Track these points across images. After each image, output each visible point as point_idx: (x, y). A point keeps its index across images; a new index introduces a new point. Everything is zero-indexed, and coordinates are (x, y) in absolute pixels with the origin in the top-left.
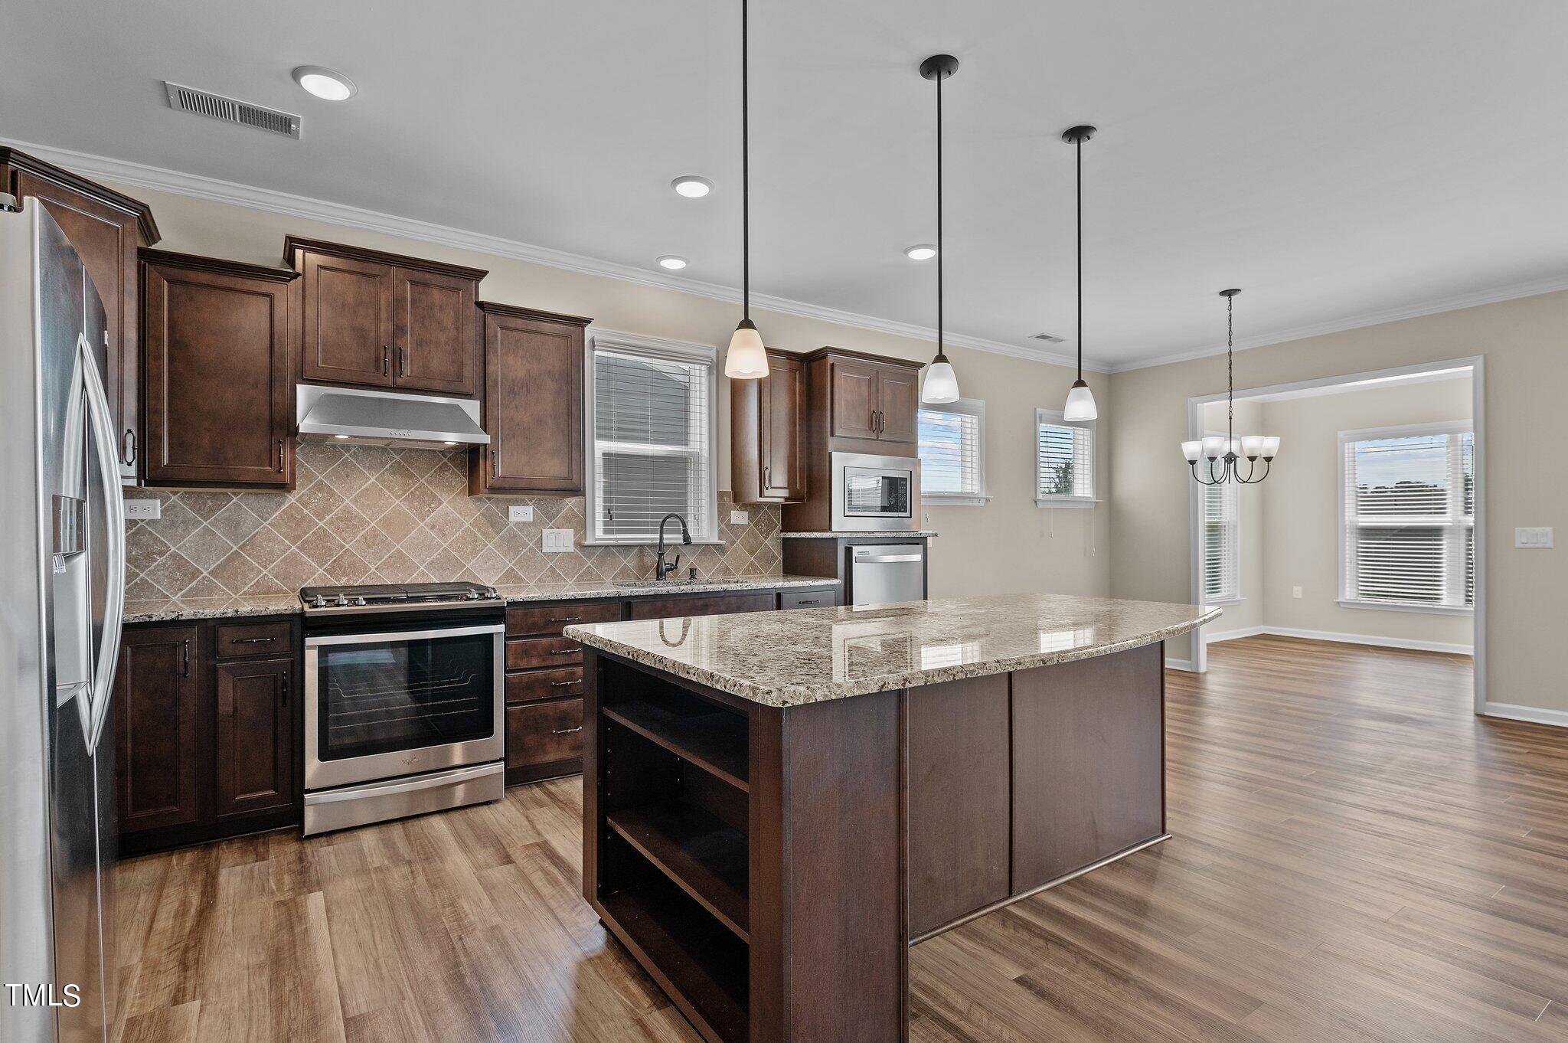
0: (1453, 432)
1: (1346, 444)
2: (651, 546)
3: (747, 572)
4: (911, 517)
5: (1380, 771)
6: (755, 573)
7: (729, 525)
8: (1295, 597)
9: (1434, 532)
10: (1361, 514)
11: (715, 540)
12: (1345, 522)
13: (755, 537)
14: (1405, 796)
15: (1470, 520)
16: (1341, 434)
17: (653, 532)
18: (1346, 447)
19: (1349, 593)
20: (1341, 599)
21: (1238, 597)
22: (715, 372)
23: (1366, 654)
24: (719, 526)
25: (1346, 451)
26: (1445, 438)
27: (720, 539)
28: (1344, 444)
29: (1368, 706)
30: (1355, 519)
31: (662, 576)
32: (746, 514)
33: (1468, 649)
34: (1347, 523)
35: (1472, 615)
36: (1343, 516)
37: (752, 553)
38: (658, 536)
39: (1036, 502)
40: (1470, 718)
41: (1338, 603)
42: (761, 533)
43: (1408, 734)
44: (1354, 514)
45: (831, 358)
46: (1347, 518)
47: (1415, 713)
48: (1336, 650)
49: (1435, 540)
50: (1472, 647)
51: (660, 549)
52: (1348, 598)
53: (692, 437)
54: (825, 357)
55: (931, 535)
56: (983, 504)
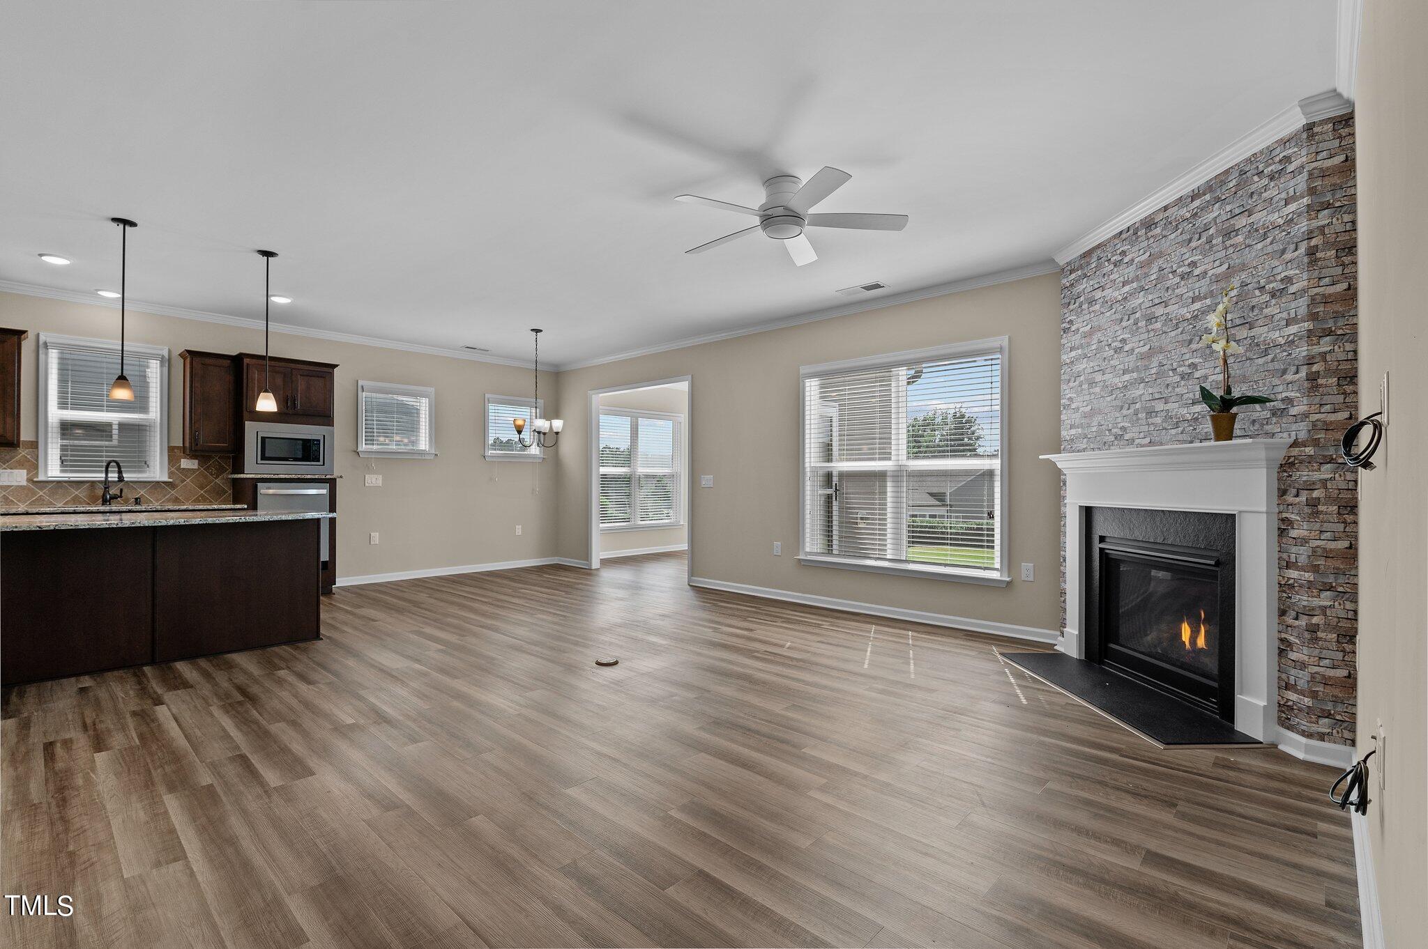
2: (99, 482)
3: (195, 501)
4: (324, 465)
6: (205, 501)
7: (179, 469)
11: (165, 478)
13: (205, 477)
17: (101, 472)
22: (167, 365)
24: (169, 469)
27: (169, 478)
31: (106, 502)
32: (196, 462)
37: (202, 488)
38: (104, 475)
39: (484, 457)
42: (212, 475)
45: (246, 361)
51: (106, 484)
53: (151, 409)
54: (242, 359)
55: (341, 477)
56: (432, 458)
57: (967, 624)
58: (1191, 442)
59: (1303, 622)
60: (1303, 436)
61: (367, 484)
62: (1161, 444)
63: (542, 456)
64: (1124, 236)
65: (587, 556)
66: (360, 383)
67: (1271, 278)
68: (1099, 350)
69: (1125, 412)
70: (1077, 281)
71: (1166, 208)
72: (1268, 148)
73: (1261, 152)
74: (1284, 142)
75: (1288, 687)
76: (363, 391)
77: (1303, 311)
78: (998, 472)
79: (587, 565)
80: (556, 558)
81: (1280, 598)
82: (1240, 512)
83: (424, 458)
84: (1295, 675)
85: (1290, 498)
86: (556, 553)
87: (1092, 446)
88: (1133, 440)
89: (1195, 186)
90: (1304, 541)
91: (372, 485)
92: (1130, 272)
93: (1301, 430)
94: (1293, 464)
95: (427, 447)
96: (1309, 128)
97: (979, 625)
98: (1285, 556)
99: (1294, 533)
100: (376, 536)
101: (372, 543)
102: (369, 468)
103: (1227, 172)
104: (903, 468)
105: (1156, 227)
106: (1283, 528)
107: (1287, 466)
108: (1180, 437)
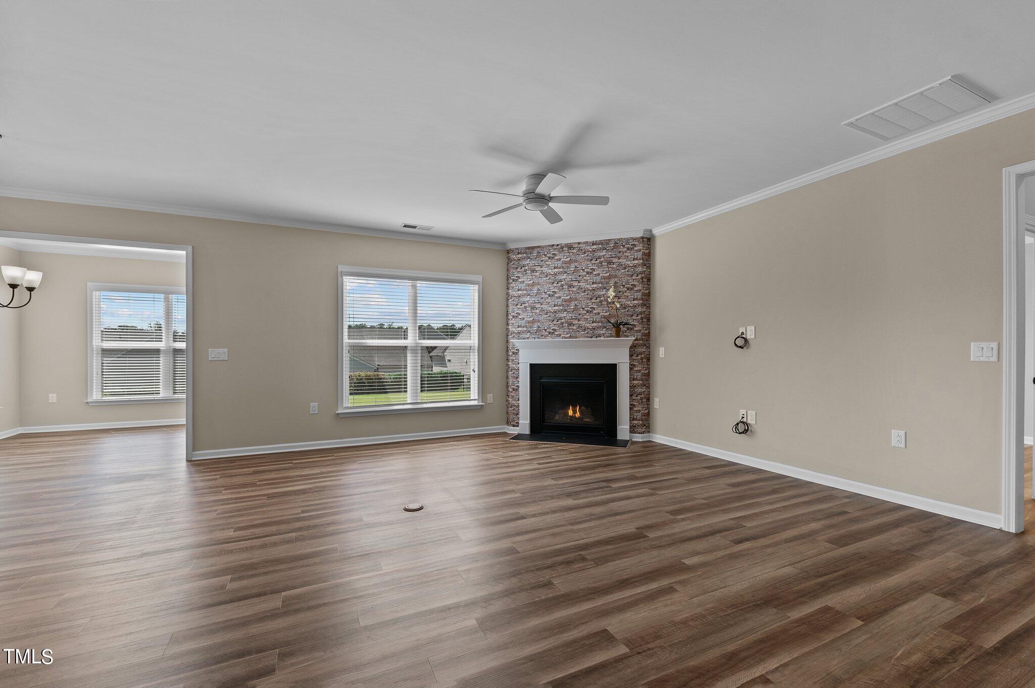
0: (168, 293)
1: (94, 292)
5: (134, 522)
8: (51, 402)
9: (157, 352)
10: (106, 340)
12: (93, 345)
14: (155, 536)
16: (90, 285)
18: (94, 294)
19: (96, 396)
20: (89, 400)
23: (109, 435)
25: (94, 297)
26: (159, 296)
28: (92, 292)
29: (117, 474)
30: (100, 344)
33: (181, 421)
34: (94, 347)
36: (92, 341)
40: (183, 464)
41: (87, 402)
43: (149, 487)
44: (100, 341)
46: (94, 344)
47: (150, 471)
48: (87, 436)
49: (157, 357)
50: (185, 419)
52: (95, 398)
57: (469, 432)
58: (591, 337)
59: (639, 397)
60: (639, 337)
62: (576, 338)
64: (555, 247)
67: (627, 283)
68: (537, 294)
69: (555, 323)
70: (523, 259)
71: (579, 243)
72: (627, 238)
73: (624, 239)
74: (634, 239)
75: (634, 420)
77: (639, 297)
78: (476, 348)
81: (630, 391)
82: (618, 363)
84: (636, 415)
85: (634, 357)
87: (533, 336)
88: (560, 335)
89: (595, 240)
90: (640, 371)
92: (559, 264)
93: (639, 335)
94: (635, 346)
96: (642, 238)
97: (482, 430)
98: (632, 377)
99: (636, 369)
103: (609, 240)
104: (418, 345)
105: (574, 249)
106: (632, 368)
107: (633, 347)
108: (586, 335)
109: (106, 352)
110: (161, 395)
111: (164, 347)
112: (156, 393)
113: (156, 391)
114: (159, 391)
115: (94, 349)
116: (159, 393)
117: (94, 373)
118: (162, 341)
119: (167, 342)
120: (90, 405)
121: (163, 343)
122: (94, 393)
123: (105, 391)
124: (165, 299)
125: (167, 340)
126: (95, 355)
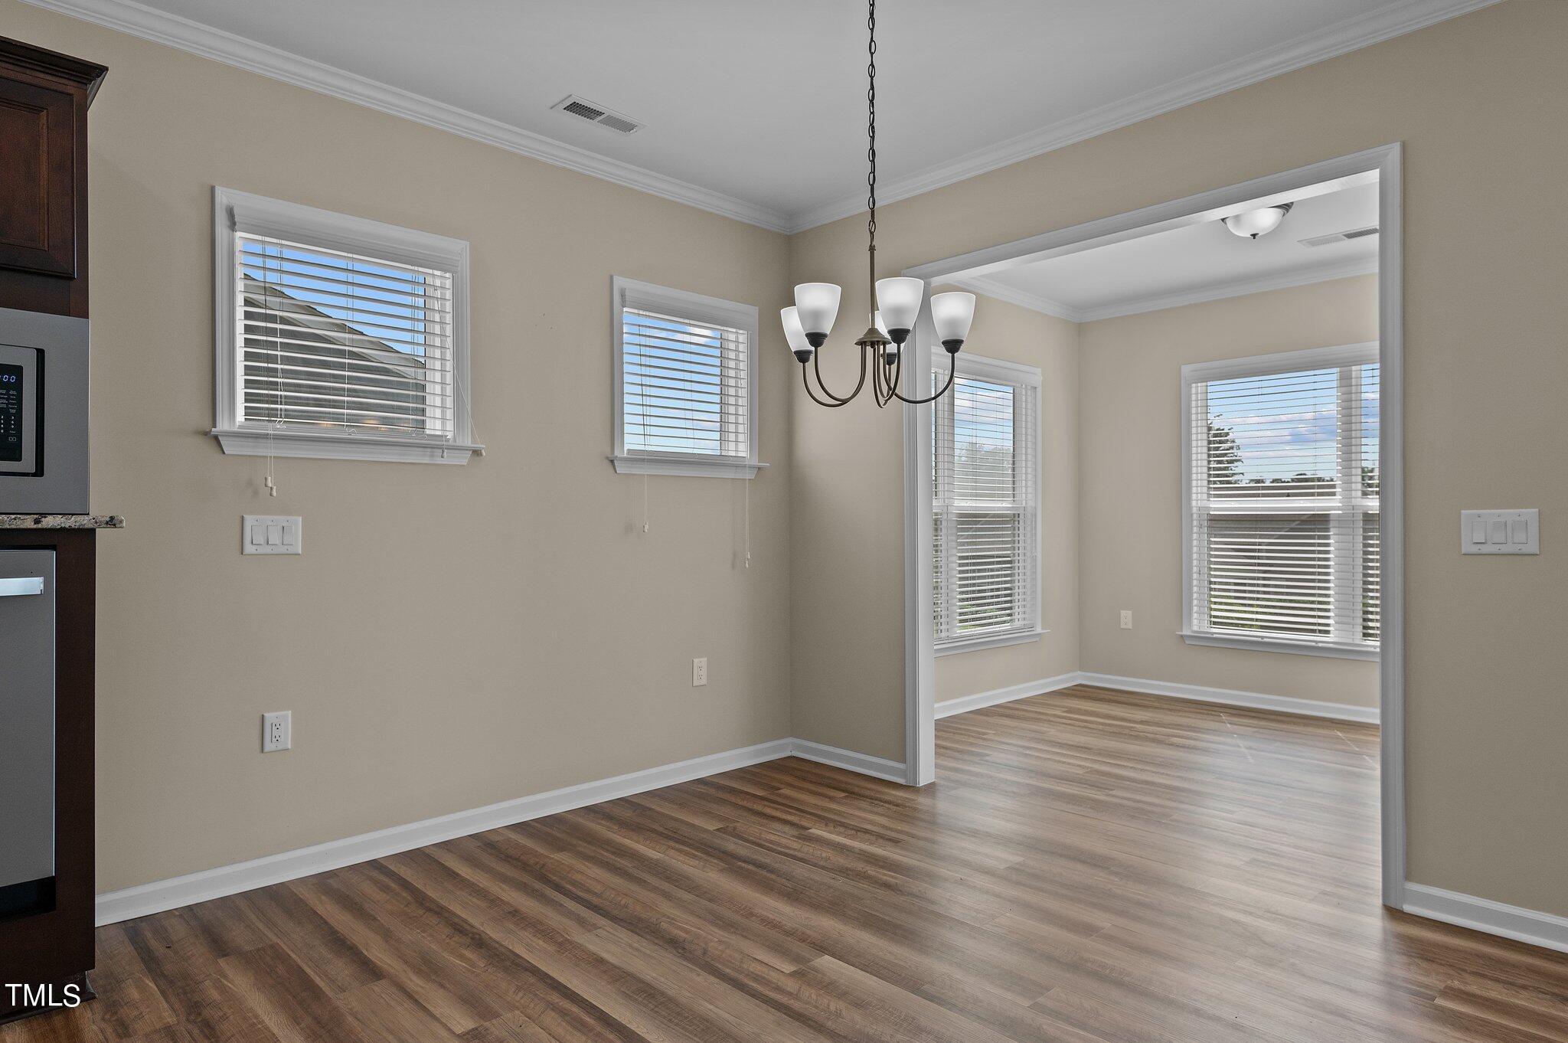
0: (1345, 365)
1: (1194, 385)
4: (37, 472)
8: (1123, 626)
9: (1318, 522)
10: (1215, 496)
12: (1191, 508)
15: (1373, 504)
16: (1186, 370)
18: (1193, 391)
19: (1198, 624)
20: (1186, 632)
21: (1039, 630)
25: (1194, 397)
26: (1332, 375)
28: (1190, 386)
30: (1205, 504)
33: (1372, 715)
34: (1195, 510)
35: (1378, 659)
36: (1190, 499)
39: (612, 461)
41: (1182, 636)
44: (1205, 496)
46: (1194, 503)
49: (1320, 537)
50: (1378, 711)
52: (1195, 628)
55: (112, 522)
56: (465, 462)
61: (249, 548)
63: (755, 462)
65: (903, 748)
66: (223, 197)
76: (233, 225)
79: (903, 774)
80: (790, 740)
83: (439, 461)
86: (794, 728)
91: (268, 550)
95: (450, 426)
100: (283, 724)
101: (269, 746)
102: (256, 493)
109: (1221, 523)
110: (1331, 638)
111: (1338, 509)
112: (1320, 631)
113: (1319, 624)
114: (1328, 625)
115: (1195, 516)
116: (1328, 632)
117: (1195, 569)
118: (1334, 494)
119: (1347, 496)
120: (1187, 642)
121: (1338, 497)
122: (1195, 616)
123: (1214, 613)
124: (1341, 379)
125: (1348, 490)
126: (1195, 529)
